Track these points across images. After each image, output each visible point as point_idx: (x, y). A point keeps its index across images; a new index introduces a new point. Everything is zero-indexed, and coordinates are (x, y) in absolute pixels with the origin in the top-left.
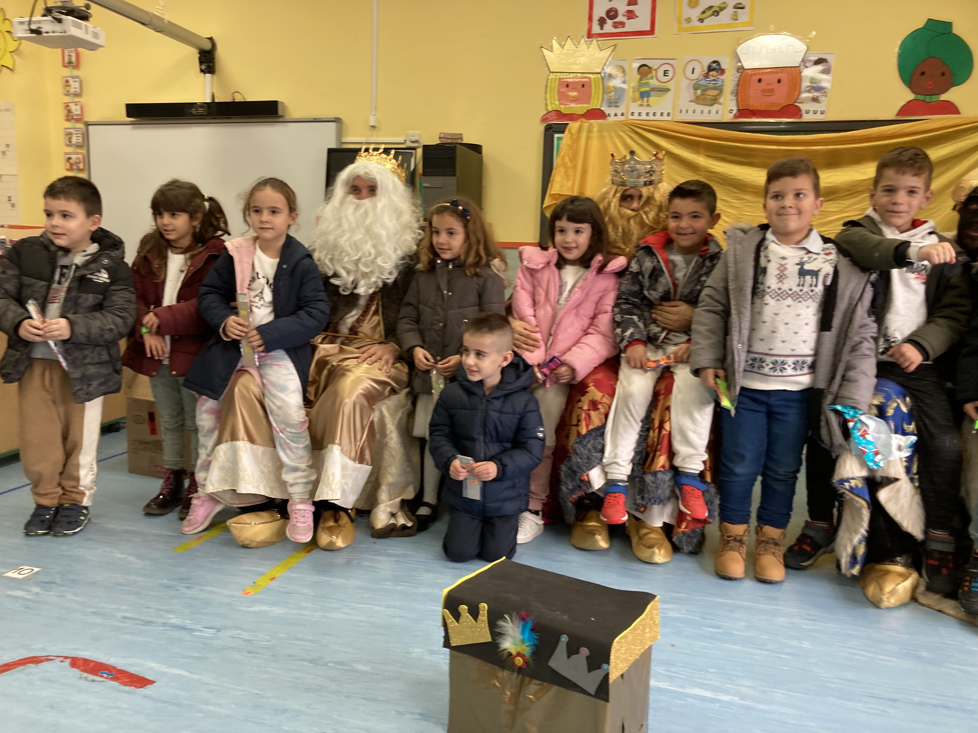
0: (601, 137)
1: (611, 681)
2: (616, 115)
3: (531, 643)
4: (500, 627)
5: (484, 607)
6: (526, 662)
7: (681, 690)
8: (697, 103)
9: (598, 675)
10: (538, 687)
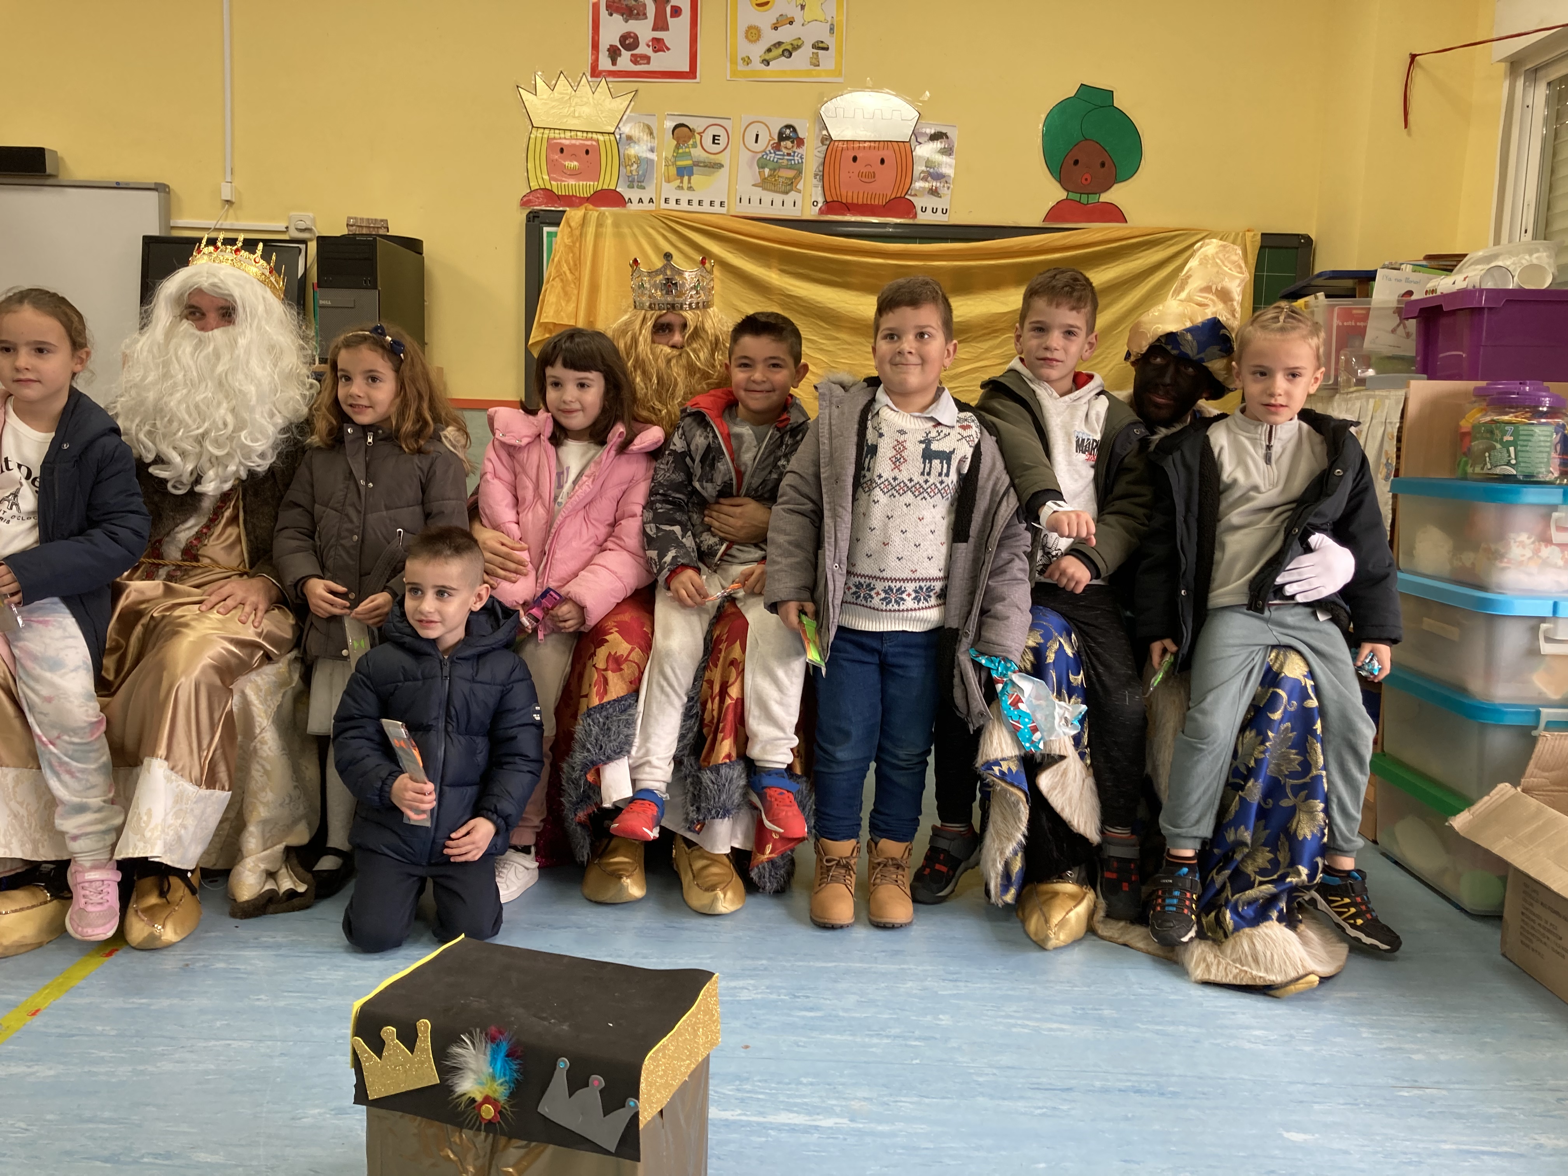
0: (619, 236)
1: (641, 1126)
2: (641, 201)
3: (507, 1078)
4: (454, 1056)
5: (424, 1026)
6: (499, 1112)
7: (761, 1119)
8: (764, 189)
9: (621, 1118)
10: (523, 1151)
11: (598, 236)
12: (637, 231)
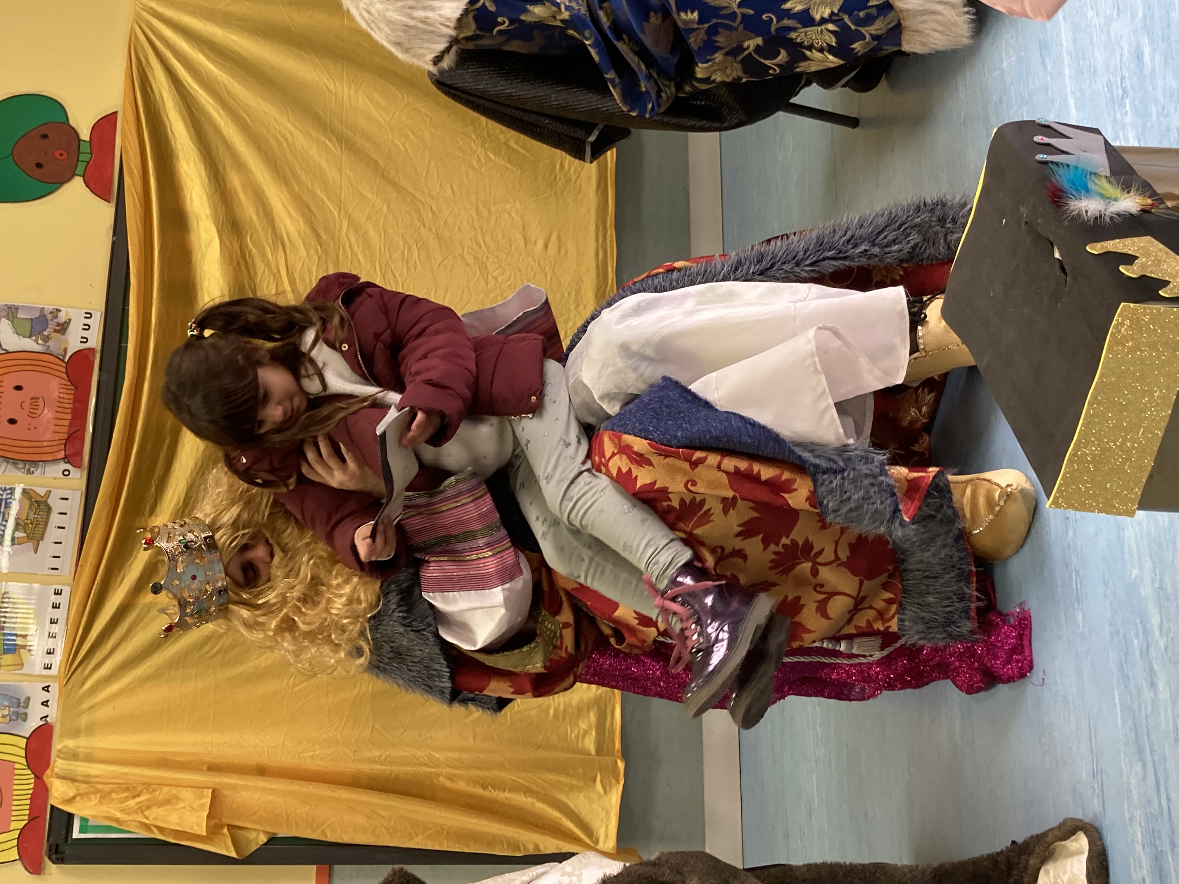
2: (45, 703)
8: (42, 538)
11: (89, 759)
12: (86, 705)
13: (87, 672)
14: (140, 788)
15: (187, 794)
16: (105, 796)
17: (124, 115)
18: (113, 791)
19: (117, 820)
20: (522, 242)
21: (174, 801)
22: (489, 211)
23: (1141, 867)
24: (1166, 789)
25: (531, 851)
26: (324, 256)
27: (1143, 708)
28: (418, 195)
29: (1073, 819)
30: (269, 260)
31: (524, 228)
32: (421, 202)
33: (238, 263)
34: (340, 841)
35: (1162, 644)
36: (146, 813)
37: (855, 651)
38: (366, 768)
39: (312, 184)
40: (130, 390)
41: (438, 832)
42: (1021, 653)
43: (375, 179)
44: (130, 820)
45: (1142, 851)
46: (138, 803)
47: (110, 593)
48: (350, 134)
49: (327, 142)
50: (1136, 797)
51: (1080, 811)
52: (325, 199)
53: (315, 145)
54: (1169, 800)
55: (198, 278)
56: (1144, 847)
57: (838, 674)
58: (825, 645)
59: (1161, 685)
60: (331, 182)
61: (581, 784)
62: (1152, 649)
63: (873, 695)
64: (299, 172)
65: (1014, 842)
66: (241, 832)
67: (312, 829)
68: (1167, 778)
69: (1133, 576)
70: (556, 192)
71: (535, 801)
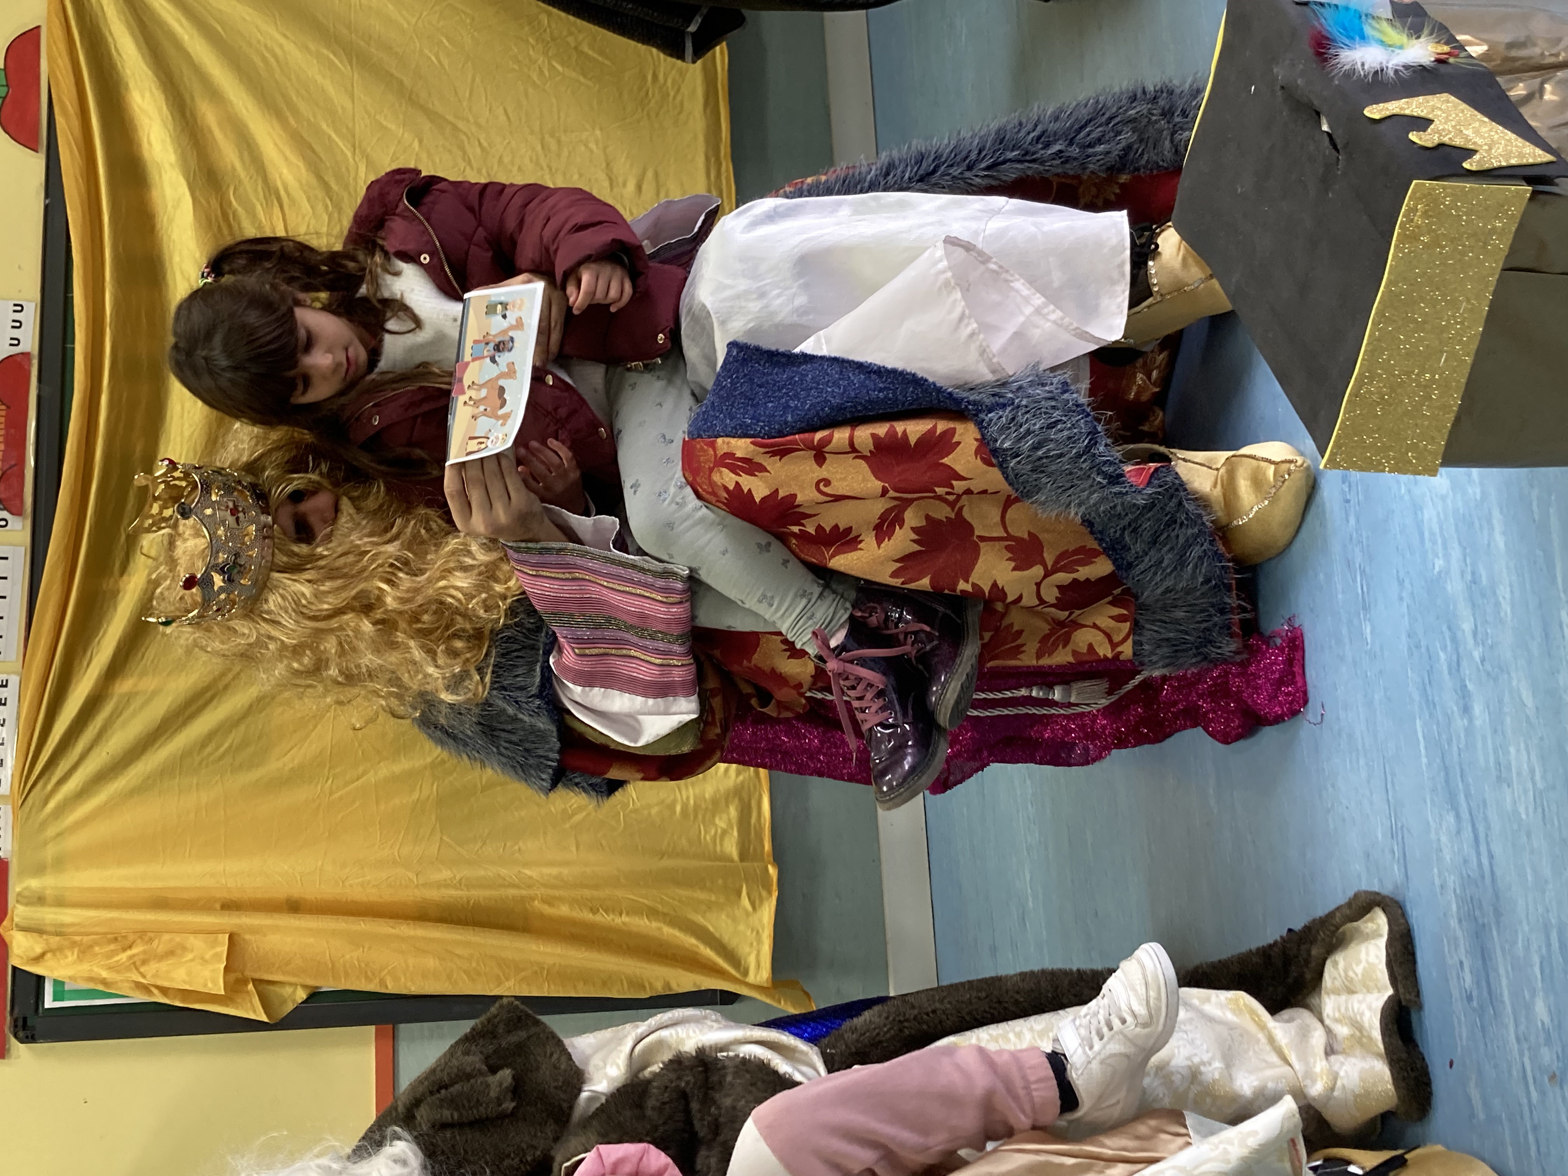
11: (60, 902)
12: (51, 832)
13: (49, 787)
14: (131, 937)
15: (196, 942)
16: (85, 951)
17: (49, 29)
18: (96, 943)
19: (104, 982)
20: (606, 184)
21: (179, 952)
22: (559, 142)
23: (1457, 947)
24: (1488, 844)
25: (659, 989)
26: (336, 215)
27: (1454, 741)
28: (461, 125)
29: (1366, 892)
30: (261, 222)
31: (608, 165)
32: (465, 134)
33: (219, 228)
34: (404, 992)
35: (1477, 655)
36: (142, 970)
37: (1073, 700)
38: (434, 895)
39: (315, 116)
40: (82, 406)
41: (536, 972)
42: (1293, 682)
43: (400, 106)
44: (121, 981)
45: (1457, 926)
46: (131, 957)
47: (74, 681)
48: (362, 43)
49: (332, 56)
50: (1448, 857)
51: (1376, 881)
52: (334, 136)
53: (315, 61)
54: (1491, 857)
55: (166, 250)
56: (1460, 921)
57: (1052, 732)
58: (1034, 694)
59: (1478, 709)
60: (340, 111)
61: (722, 900)
62: (1464, 663)
63: (1099, 758)
64: (294, 98)
65: (1290, 930)
66: (271, 988)
67: (367, 978)
68: (1488, 828)
69: (1437, 569)
70: (648, 114)
71: (661, 925)
